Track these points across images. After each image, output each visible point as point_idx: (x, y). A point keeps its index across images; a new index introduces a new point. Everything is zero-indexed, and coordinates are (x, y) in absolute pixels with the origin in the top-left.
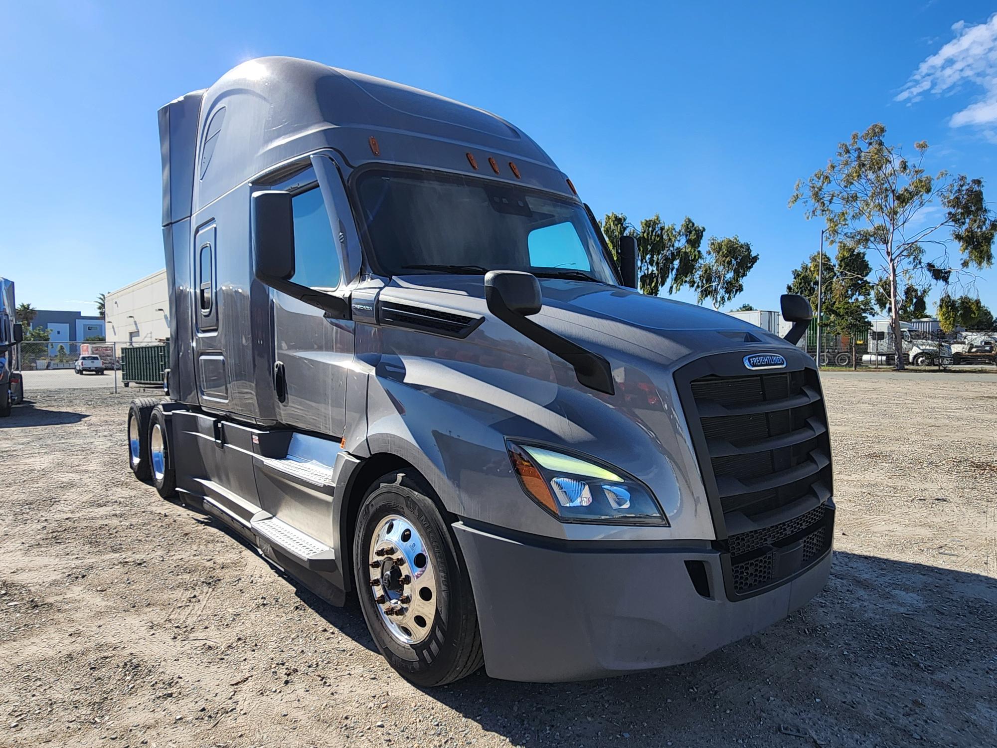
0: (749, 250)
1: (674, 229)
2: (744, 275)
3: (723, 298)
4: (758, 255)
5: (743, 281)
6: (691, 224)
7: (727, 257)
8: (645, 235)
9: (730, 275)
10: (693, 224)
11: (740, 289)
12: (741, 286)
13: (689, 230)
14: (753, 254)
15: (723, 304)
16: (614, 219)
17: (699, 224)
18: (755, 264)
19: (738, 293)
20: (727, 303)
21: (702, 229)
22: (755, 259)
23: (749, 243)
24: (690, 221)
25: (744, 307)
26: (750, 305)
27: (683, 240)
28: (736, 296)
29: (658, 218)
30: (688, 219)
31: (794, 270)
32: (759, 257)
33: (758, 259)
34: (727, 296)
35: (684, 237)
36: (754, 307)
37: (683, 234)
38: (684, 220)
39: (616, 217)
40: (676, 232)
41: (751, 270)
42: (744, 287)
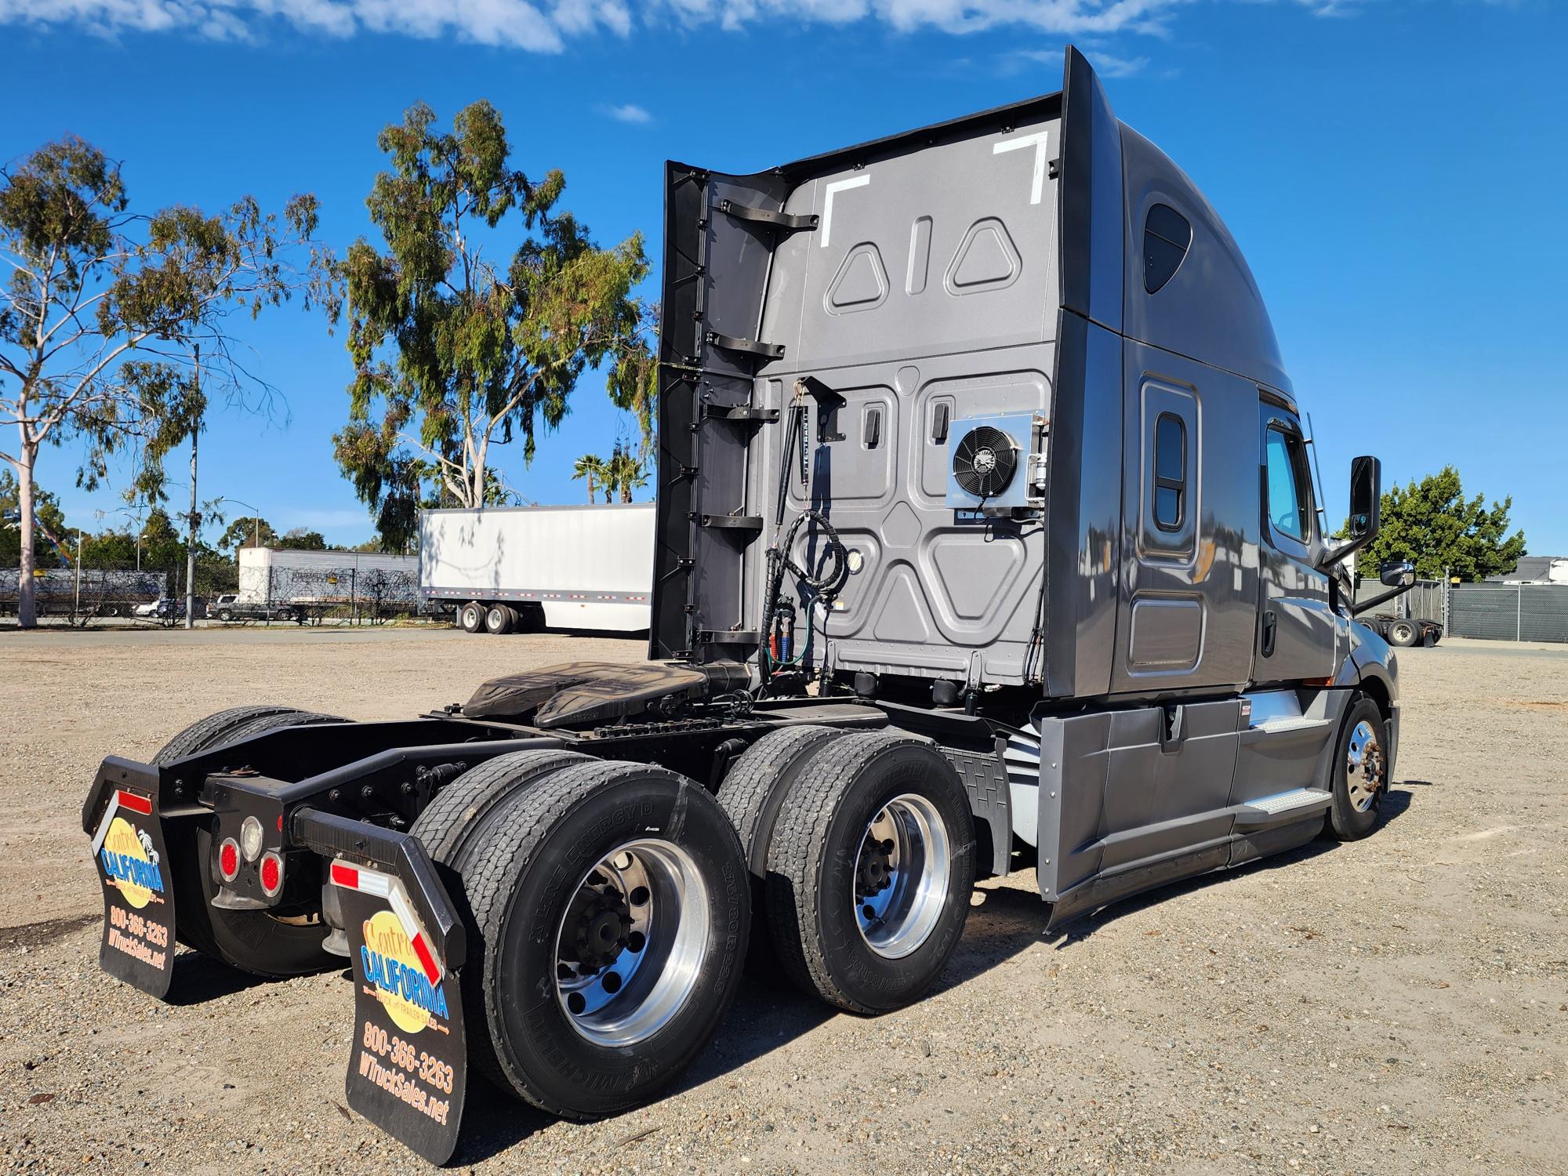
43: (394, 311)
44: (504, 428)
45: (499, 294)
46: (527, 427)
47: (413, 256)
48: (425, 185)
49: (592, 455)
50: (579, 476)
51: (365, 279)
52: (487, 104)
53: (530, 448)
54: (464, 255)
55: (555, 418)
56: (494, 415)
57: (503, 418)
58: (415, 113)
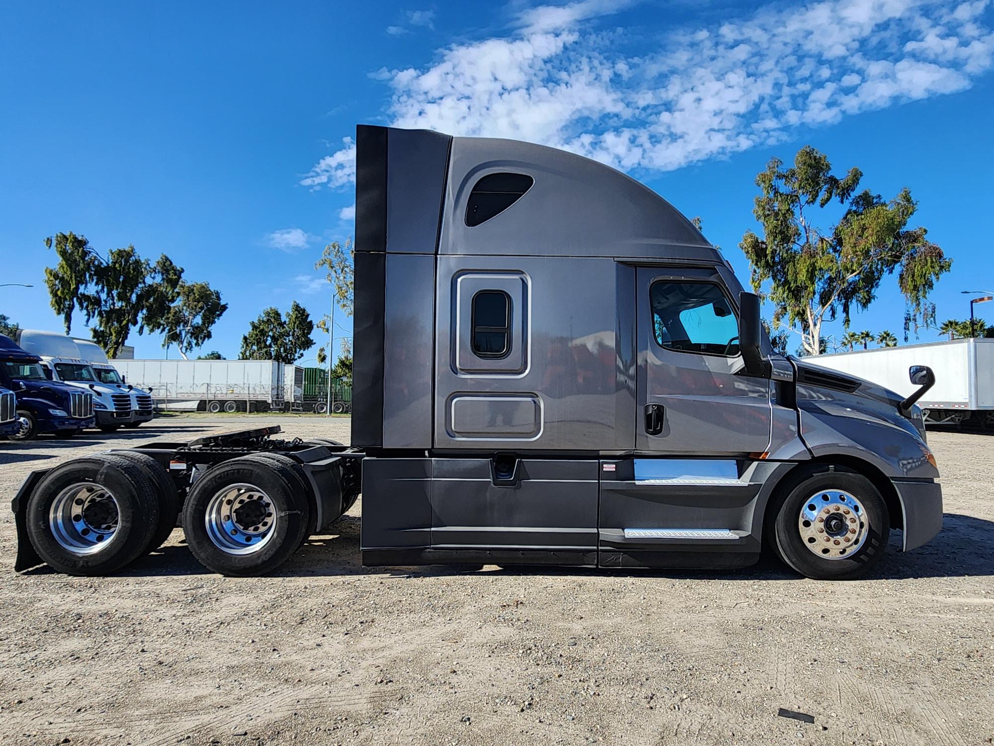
0: (218, 298)
1: (148, 264)
2: (214, 322)
3: (190, 343)
4: (227, 304)
5: (213, 328)
6: (168, 263)
7: (199, 302)
8: (117, 265)
9: (198, 320)
10: (171, 263)
11: (209, 336)
12: (209, 333)
13: (165, 268)
14: (223, 303)
15: (190, 349)
16: (73, 240)
17: (178, 265)
18: (224, 312)
19: (207, 339)
20: (195, 348)
21: (180, 270)
22: (224, 308)
23: (219, 291)
24: (167, 259)
25: (213, 354)
26: (219, 353)
27: (159, 279)
28: (204, 342)
29: (132, 250)
30: (166, 257)
31: (251, 321)
32: (228, 306)
33: (227, 308)
34: (195, 341)
35: (160, 275)
36: (223, 355)
37: (159, 272)
38: (160, 257)
39: (75, 238)
40: (150, 268)
41: (221, 318)
42: (213, 334)
43: (767, 262)
44: (831, 312)
45: (822, 243)
46: (846, 310)
47: (774, 234)
48: (777, 197)
49: (952, 320)
50: (944, 333)
51: (750, 249)
52: (809, 147)
53: (847, 321)
54: (805, 227)
55: (865, 304)
56: (824, 306)
57: (830, 307)
58: (771, 163)
